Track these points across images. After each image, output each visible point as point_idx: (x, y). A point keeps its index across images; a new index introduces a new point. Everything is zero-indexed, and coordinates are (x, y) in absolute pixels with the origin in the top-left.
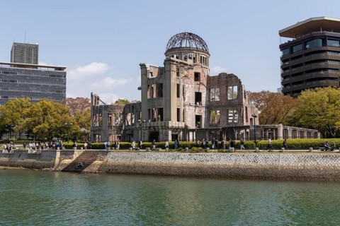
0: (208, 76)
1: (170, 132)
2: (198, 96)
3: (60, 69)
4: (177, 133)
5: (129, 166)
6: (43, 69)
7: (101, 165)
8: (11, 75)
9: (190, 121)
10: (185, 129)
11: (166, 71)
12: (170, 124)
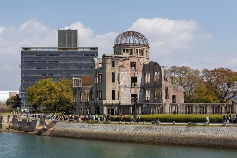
0: (144, 64)
1: (105, 108)
2: (134, 80)
3: (94, 49)
4: (113, 108)
5: (62, 132)
6: (79, 50)
7: (52, 131)
8: (55, 57)
9: (125, 99)
10: (119, 105)
11: (104, 64)
12: (104, 102)
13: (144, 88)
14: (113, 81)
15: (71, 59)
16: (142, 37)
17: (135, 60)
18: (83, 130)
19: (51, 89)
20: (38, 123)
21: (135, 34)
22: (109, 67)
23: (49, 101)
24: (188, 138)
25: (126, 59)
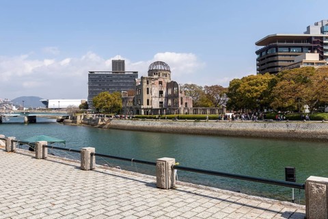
0: (167, 82)
1: (143, 111)
2: (161, 92)
3: (135, 72)
4: (147, 110)
5: (115, 126)
7: (109, 125)
8: (110, 77)
9: (156, 105)
10: (151, 109)
11: (142, 82)
12: (142, 107)
13: (167, 98)
14: (148, 93)
15: (121, 79)
16: (166, 65)
17: (162, 80)
18: (129, 124)
19: (108, 99)
20: (100, 120)
21: (162, 63)
22: (145, 84)
23: (107, 106)
24: (195, 129)
25: (156, 79)
